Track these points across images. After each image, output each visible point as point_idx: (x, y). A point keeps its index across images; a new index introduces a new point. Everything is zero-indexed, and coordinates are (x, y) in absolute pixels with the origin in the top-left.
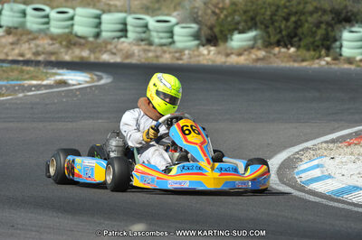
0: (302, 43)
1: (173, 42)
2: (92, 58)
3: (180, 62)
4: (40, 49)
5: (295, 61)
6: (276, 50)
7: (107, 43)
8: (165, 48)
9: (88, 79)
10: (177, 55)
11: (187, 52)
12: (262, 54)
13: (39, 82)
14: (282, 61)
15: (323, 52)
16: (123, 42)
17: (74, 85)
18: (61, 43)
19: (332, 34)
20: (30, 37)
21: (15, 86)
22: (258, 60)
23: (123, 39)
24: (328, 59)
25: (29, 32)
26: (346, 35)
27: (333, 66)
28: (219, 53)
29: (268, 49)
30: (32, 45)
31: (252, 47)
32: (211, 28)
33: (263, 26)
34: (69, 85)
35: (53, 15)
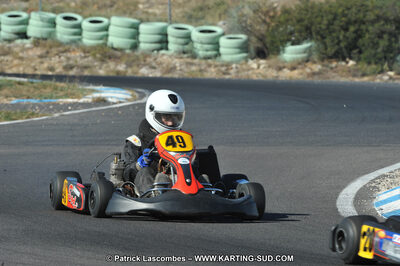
0: (362, 56)
1: (219, 55)
2: (130, 73)
3: (227, 77)
4: (71, 62)
5: (355, 76)
6: (334, 64)
7: (146, 55)
8: (210, 61)
9: (129, 97)
10: (223, 69)
11: (234, 66)
12: (317, 67)
13: (75, 100)
14: (341, 76)
15: (386, 66)
16: (163, 55)
17: (114, 103)
18: (94, 55)
19: (395, 46)
20: (61, 49)
21: (49, 104)
22: (314, 74)
23: (163, 52)
24: (391, 73)
25: (60, 44)
27: (397, 82)
28: (270, 66)
29: (326, 62)
30: (63, 58)
31: (307, 60)
32: (261, 39)
33: (319, 37)
34: (109, 103)
35: (86, 24)
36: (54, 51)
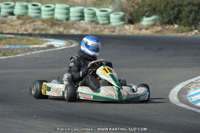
0: (182, 23)
1: (109, 23)
2: (65, 32)
3: (114, 34)
4: (36, 27)
5: (178, 32)
6: (167, 27)
7: (73, 23)
8: (106, 26)
9: (65, 44)
10: (112, 30)
11: (117, 28)
12: (159, 28)
13: (38, 46)
14: (171, 33)
15: (193, 28)
16: (82, 23)
18: (47, 24)
19: (198, 17)
20: (31, 20)
21: (25, 48)
22: (157, 32)
23: (82, 21)
24: (196, 31)
25: (30, 18)
27: (199, 35)
28: (135, 28)
29: (163, 26)
30: (32, 25)
31: (154, 25)
32: (131, 15)
33: (160, 13)
34: (55, 47)
35: (43, 8)
36: (28, 21)
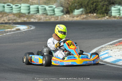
0: (98, 12)
1: (55, 14)
2: (28, 21)
3: (57, 21)
4: (10, 18)
5: (96, 18)
6: (90, 15)
7: (32, 15)
8: (52, 16)
9: (27, 28)
10: (56, 18)
11: (59, 17)
12: (85, 16)
13: (11, 30)
14: (92, 18)
15: (106, 15)
16: (38, 15)
17: (22, 30)
18: (17, 16)
19: (108, 8)
20: (6, 14)
21: (2, 31)
22: (84, 18)
24: (107, 17)
25: (6, 13)
26: (113, 8)
27: (109, 19)
28: (70, 17)
29: (87, 15)
30: (7, 17)
31: (81, 14)
32: (67, 8)
33: (85, 7)
34: (21, 30)
36: (4, 15)
